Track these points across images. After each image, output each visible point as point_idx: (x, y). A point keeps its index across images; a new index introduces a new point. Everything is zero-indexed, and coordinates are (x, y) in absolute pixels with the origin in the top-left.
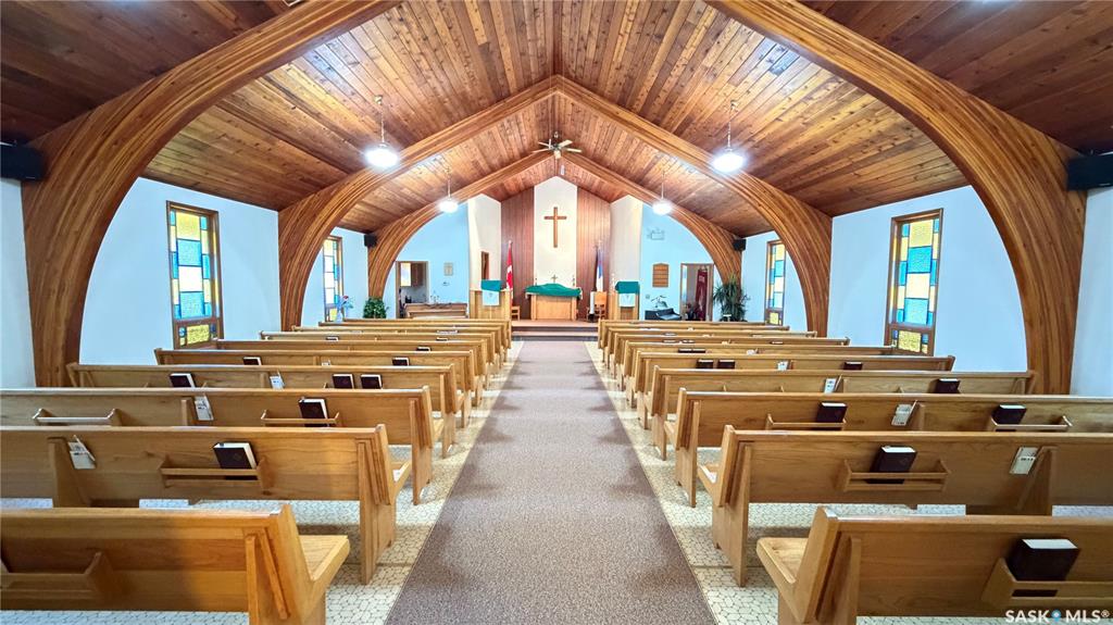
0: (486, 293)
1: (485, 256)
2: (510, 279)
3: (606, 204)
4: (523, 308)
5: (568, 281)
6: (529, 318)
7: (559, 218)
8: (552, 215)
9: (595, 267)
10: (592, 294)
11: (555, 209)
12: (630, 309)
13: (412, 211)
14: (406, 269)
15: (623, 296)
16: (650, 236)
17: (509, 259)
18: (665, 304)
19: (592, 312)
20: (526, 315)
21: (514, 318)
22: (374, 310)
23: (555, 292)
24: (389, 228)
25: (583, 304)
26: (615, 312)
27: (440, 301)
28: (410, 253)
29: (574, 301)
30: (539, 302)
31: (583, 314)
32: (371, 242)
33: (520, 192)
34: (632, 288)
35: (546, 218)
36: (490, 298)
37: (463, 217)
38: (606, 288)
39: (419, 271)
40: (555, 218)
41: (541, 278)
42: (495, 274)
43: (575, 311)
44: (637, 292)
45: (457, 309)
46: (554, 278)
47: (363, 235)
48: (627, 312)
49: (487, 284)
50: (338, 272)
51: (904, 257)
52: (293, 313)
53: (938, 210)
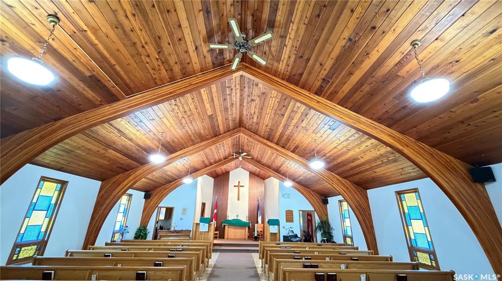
0: (202, 224)
1: (204, 205)
2: (215, 216)
3: (262, 180)
4: (220, 232)
5: (244, 218)
6: (223, 238)
7: (241, 186)
8: (237, 185)
9: (257, 211)
10: (256, 225)
11: (239, 182)
12: (275, 234)
13: (171, 182)
14: (163, 211)
15: (271, 227)
16: (283, 196)
17: (215, 206)
18: (292, 231)
19: (256, 235)
20: (222, 236)
21: (215, 238)
22: (141, 234)
23: (237, 224)
24: (158, 190)
25: (251, 230)
26: (268, 236)
27: (176, 229)
28: (166, 203)
29: (247, 229)
30: (230, 229)
31: (251, 237)
32: (147, 197)
33: (223, 174)
34: (275, 222)
35: (235, 186)
36: (204, 227)
37: (195, 185)
38: (263, 222)
39: (169, 212)
40: (239, 186)
41: (231, 216)
42: (207, 215)
43: (247, 234)
44: (279, 225)
45: (186, 233)
46: (237, 216)
47: (143, 193)
48: (274, 235)
49: (203, 219)
50: (126, 212)
51: (406, 211)
52: (92, 237)
53: (416, 189)
